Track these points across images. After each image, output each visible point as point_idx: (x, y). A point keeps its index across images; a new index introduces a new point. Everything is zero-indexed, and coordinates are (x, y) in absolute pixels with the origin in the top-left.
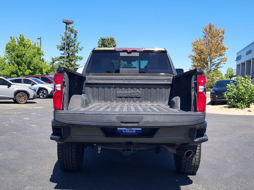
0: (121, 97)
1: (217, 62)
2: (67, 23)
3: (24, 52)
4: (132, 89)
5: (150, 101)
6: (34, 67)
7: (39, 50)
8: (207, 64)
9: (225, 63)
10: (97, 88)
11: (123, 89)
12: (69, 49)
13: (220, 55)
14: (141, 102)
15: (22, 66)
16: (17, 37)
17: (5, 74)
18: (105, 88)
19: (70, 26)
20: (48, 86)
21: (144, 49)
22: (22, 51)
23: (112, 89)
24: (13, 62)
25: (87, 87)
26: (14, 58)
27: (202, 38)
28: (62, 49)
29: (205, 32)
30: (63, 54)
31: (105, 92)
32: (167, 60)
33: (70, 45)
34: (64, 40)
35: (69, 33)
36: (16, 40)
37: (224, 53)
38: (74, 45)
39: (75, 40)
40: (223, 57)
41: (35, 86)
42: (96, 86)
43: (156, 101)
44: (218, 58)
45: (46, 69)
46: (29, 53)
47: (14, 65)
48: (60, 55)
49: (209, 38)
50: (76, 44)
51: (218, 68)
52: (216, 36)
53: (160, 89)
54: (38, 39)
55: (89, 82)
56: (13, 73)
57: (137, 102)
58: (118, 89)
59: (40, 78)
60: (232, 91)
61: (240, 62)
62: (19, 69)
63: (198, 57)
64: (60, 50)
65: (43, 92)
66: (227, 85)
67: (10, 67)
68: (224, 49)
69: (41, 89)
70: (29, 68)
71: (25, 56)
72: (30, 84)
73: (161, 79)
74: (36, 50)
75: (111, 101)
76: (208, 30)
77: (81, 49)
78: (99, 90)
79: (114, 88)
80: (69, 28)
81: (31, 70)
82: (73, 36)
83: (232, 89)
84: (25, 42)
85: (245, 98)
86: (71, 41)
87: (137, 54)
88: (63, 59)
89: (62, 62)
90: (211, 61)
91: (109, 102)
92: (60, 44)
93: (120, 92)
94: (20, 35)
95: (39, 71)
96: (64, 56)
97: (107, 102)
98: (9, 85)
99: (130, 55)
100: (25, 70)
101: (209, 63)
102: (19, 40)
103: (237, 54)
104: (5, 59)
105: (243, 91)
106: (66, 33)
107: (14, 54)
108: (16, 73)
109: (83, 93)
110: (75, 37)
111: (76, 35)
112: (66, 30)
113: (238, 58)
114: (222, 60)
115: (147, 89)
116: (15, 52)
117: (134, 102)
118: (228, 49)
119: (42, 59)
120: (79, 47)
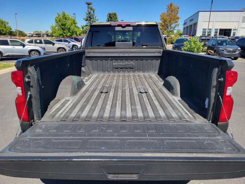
0: (117, 68)
1: (174, 26)
2: (89, 4)
3: (66, 22)
4: (127, 61)
5: (143, 71)
6: (72, 31)
7: (74, 21)
8: (168, 28)
9: (178, 27)
10: (96, 60)
11: (119, 61)
12: (90, 20)
13: (176, 22)
14: (134, 72)
15: (65, 31)
16: (61, 13)
17: (56, 35)
18: (103, 61)
19: (91, 6)
20: (78, 44)
21: (137, 23)
22: (64, 21)
23: (109, 61)
24: (60, 28)
25: (87, 59)
26: (61, 26)
27: (166, 12)
28: (87, 20)
29: (168, 8)
30: (87, 23)
31: (103, 64)
32: (158, 34)
33: (91, 17)
34: (87, 14)
35: (90, 10)
36: (61, 15)
37: (178, 21)
38: (93, 18)
39: (94, 15)
40: (177, 23)
41: (70, 43)
42: (95, 59)
43: (148, 71)
44: (174, 24)
45: (79, 32)
46: (68, 23)
47: (61, 30)
48: (85, 24)
49: (170, 12)
50: (94, 17)
51: (174, 30)
52: (174, 11)
53: (151, 60)
54: (73, 14)
55: (88, 55)
56: (61, 35)
57: (131, 72)
58: (114, 61)
59: (74, 38)
60: (187, 46)
61: (186, 26)
62: (64, 32)
63: (163, 24)
64: (85, 21)
65: (75, 47)
66: (184, 42)
67: (59, 31)
68: (178, 18)
69: (74, 46)
70: (69, 32)
71: (66, 25)
72: (68, 42)
73: (152, 52)
74: (72, 21)
75: (109, 71)
76: (170, 7)
77: (97, 20)
78: (97, 62)
79: (111, 60)
80: (90, 7)
81: (71, 33)
82: (92, 12)
83: (187, 45)
84: (66, 16)
85: (195, 51)
86: (91, 15)
87: (131, 29)
88: (87, 26)
89: (87, 28)
90: (170, 26)
91: (107, 72)
92: (85, 17)
93: (116, 63)
94: (63, 12)
95: (75, 34)
96: (88, 24)
97: (105, 72)
98: (54, 44)
99: (124, 29)
100: (67, 33)
101: (169, 27)
102: (63, 15)
103: (184, 21)
104: (55, 27)
105: (193, 46)
106: (88, 11)
107: (60, 24)
108: (62, 35)
109: (83, 67)
110: (93, 13)
111: (94, 11)
112: (88, 9)
113: (185, 24)
114: (176, 25)
115: (139, 61)
116: (61, 22)
117: (128, 72)
118: (180, 18)
119: (77, 26)
120: (96, 19)
